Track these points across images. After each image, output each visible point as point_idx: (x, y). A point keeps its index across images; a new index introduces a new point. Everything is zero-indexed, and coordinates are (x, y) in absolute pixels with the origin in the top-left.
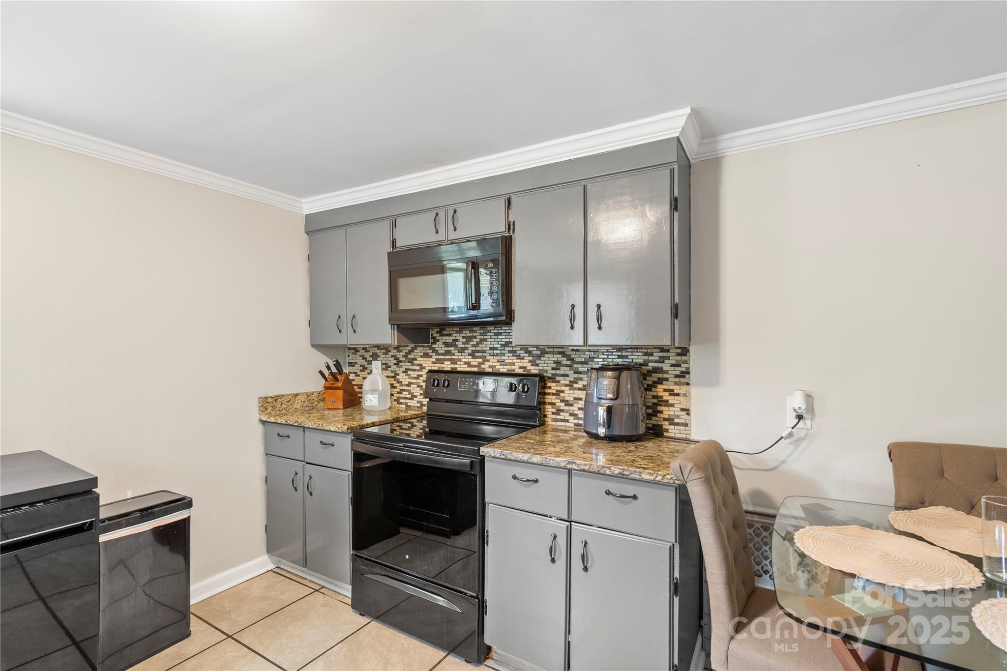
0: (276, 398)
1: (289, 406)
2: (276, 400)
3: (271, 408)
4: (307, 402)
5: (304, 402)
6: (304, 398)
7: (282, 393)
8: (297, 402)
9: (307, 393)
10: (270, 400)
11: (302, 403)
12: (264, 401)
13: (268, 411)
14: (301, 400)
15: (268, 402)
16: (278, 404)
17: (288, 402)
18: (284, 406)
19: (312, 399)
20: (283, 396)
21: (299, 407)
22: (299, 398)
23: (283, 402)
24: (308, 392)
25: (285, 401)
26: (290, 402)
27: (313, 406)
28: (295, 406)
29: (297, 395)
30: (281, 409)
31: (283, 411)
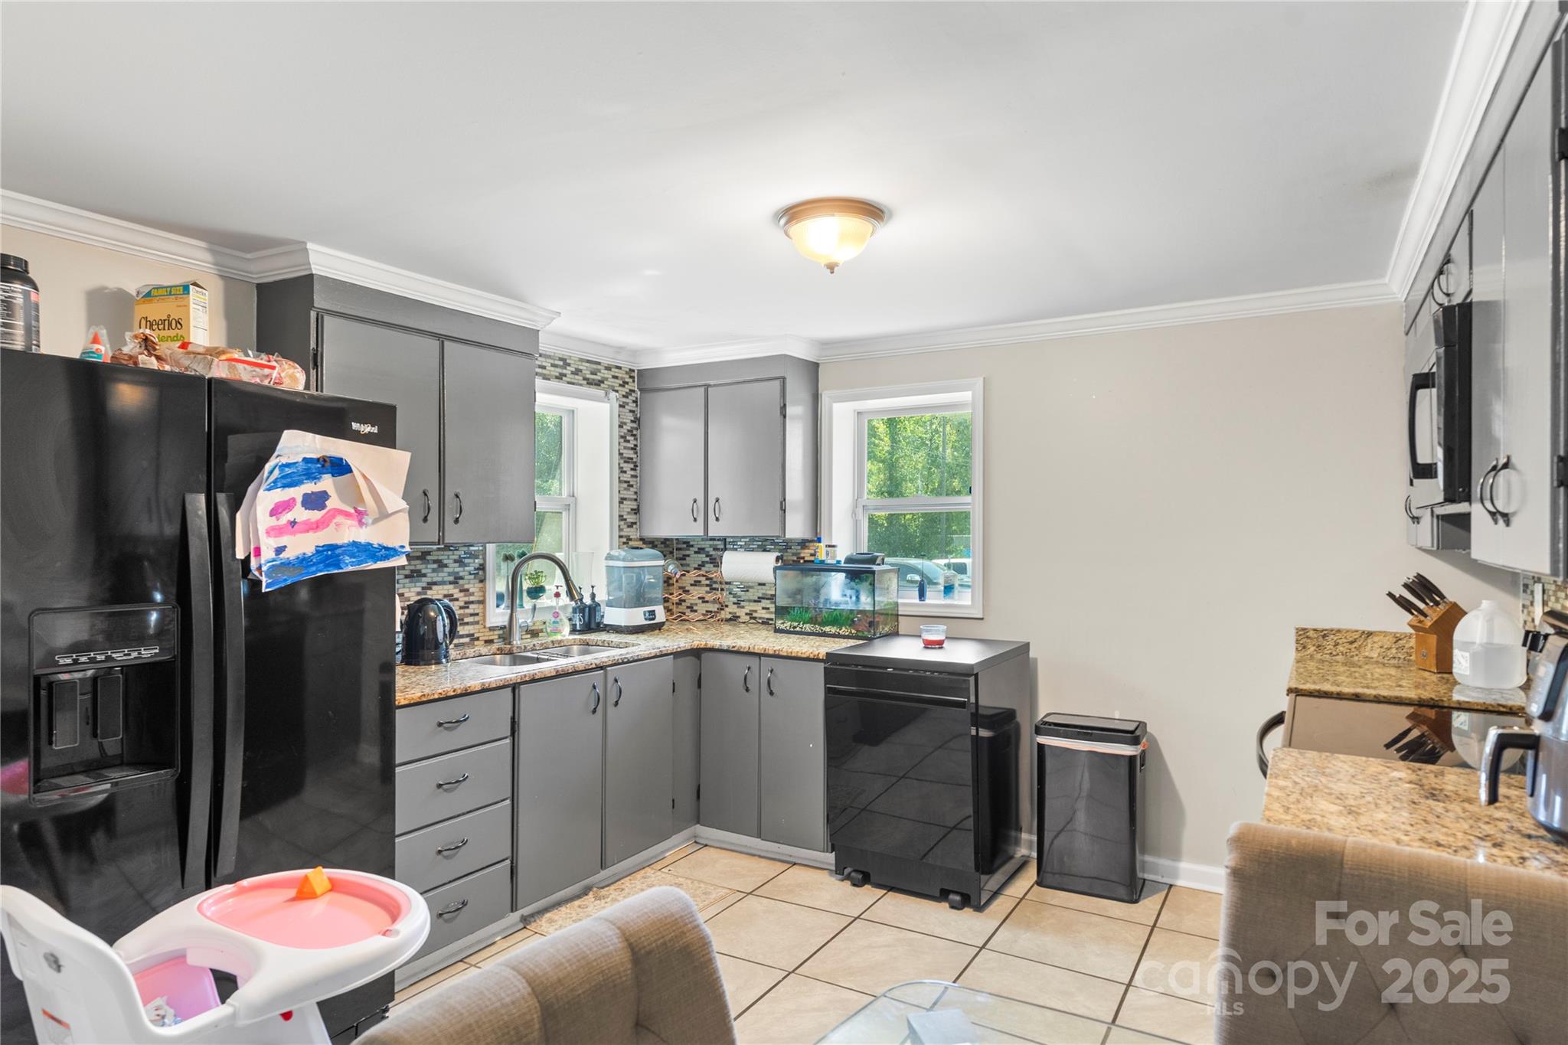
0: (1324, 634)
1: (1353, 650)
2: (1324, 636)
3: (1314, 648)
4: (1394, 651)
5: (1389, 649)
6: (1388, 642)
7: (1336, 626)
8: (1370, 646)
9: (1395, 633)
10: (1311, 634)
11: (1383, 650)
12: (1300, 635)
13: (1309, 652)
14: (1380, 644)
15: (1308, 637)
16: (1329, 644)
17: (1351, 643)
18: (1340, 648)
19: (1407, 646)
20: (1339, 631)
21: (1375, 656)
22: (1376, 639)
23: (1340, 641)
24: (1398, 633)
25: (1345, 641)
26: (1355, 645)
27: (1409, 660)
28: (1367, 654)
29: (1370, 634)
30: (1334, 653)
31: (1337, 657)
